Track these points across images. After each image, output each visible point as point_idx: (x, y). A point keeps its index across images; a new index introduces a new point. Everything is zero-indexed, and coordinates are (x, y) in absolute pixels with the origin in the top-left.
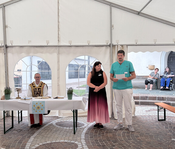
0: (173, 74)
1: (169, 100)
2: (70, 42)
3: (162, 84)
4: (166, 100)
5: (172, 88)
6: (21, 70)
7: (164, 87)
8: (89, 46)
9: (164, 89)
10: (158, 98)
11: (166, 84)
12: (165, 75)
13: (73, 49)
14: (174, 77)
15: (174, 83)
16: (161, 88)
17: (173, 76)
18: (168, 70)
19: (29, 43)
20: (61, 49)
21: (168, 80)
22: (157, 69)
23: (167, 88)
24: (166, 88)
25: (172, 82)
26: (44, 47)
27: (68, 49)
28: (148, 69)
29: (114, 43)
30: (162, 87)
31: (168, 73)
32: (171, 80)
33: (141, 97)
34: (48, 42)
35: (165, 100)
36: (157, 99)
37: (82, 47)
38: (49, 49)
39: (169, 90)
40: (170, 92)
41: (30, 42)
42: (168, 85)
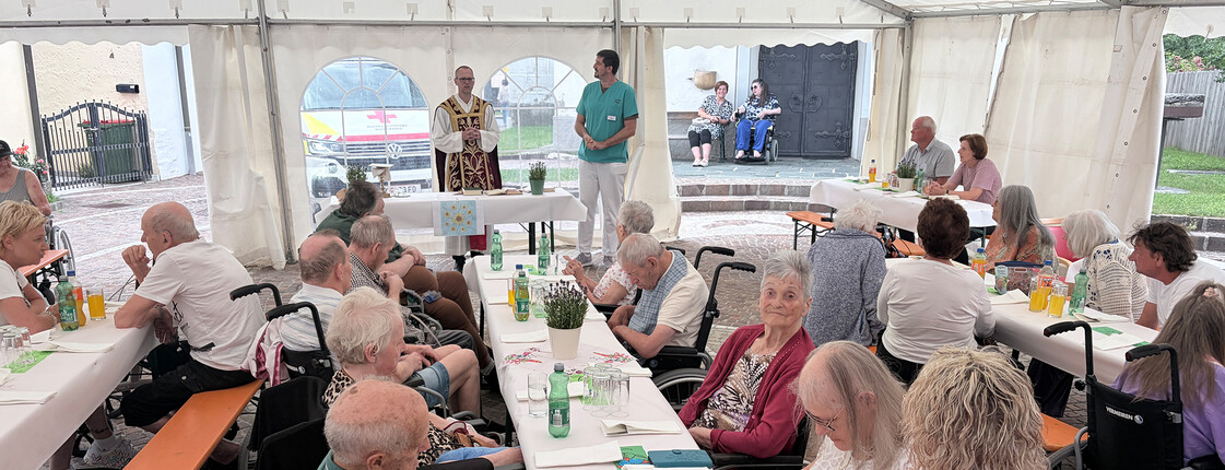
0: (776, 106)
1: (765, 194)
2: (488, 11)
3: (741, 142)
4: (758, 192)
5: (771, 155)
6: (136, 90)
7: (745, 153)
8: (548, 25)
9: (748, 160)
10: (735, 187)
11: (752, 142)
12: (752, 110)
13: (499, 33)
14: (777, 115)
15: (778, 138)
16: (737, 157)
17: (778, 110)
18: (759, 91)
19: (346, 11)
20: (459, 34)
21: (759, 127)
22: (723, 83)
23: (757, 154)
24: (752, 154)
25: (771, 133)
26: (400, 26)
27: (483, 33)
28: (691, 85)
29: (626, 19)
30: (740, 154)
31: (761, 104)
32: (771, 128)
33: (683, 187)
34: (413, 10)
35: (755, 194)
36: (731, 191)
37: (527, 29)
38: (420, 33)
39: (764, 160)
40: (768, 168)
41: (349, 6)
42: (760, 147)
